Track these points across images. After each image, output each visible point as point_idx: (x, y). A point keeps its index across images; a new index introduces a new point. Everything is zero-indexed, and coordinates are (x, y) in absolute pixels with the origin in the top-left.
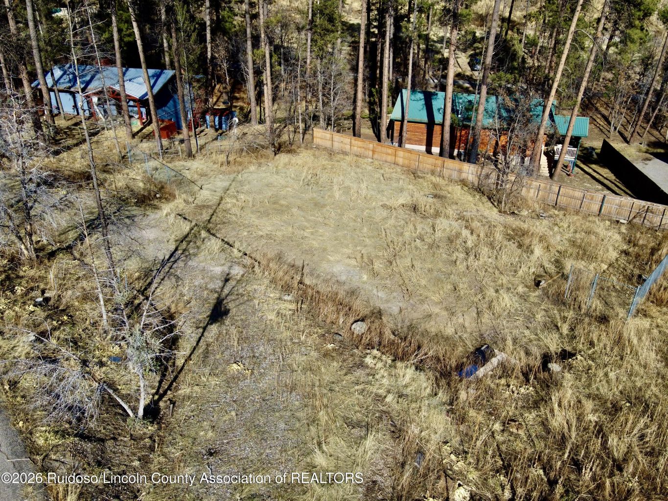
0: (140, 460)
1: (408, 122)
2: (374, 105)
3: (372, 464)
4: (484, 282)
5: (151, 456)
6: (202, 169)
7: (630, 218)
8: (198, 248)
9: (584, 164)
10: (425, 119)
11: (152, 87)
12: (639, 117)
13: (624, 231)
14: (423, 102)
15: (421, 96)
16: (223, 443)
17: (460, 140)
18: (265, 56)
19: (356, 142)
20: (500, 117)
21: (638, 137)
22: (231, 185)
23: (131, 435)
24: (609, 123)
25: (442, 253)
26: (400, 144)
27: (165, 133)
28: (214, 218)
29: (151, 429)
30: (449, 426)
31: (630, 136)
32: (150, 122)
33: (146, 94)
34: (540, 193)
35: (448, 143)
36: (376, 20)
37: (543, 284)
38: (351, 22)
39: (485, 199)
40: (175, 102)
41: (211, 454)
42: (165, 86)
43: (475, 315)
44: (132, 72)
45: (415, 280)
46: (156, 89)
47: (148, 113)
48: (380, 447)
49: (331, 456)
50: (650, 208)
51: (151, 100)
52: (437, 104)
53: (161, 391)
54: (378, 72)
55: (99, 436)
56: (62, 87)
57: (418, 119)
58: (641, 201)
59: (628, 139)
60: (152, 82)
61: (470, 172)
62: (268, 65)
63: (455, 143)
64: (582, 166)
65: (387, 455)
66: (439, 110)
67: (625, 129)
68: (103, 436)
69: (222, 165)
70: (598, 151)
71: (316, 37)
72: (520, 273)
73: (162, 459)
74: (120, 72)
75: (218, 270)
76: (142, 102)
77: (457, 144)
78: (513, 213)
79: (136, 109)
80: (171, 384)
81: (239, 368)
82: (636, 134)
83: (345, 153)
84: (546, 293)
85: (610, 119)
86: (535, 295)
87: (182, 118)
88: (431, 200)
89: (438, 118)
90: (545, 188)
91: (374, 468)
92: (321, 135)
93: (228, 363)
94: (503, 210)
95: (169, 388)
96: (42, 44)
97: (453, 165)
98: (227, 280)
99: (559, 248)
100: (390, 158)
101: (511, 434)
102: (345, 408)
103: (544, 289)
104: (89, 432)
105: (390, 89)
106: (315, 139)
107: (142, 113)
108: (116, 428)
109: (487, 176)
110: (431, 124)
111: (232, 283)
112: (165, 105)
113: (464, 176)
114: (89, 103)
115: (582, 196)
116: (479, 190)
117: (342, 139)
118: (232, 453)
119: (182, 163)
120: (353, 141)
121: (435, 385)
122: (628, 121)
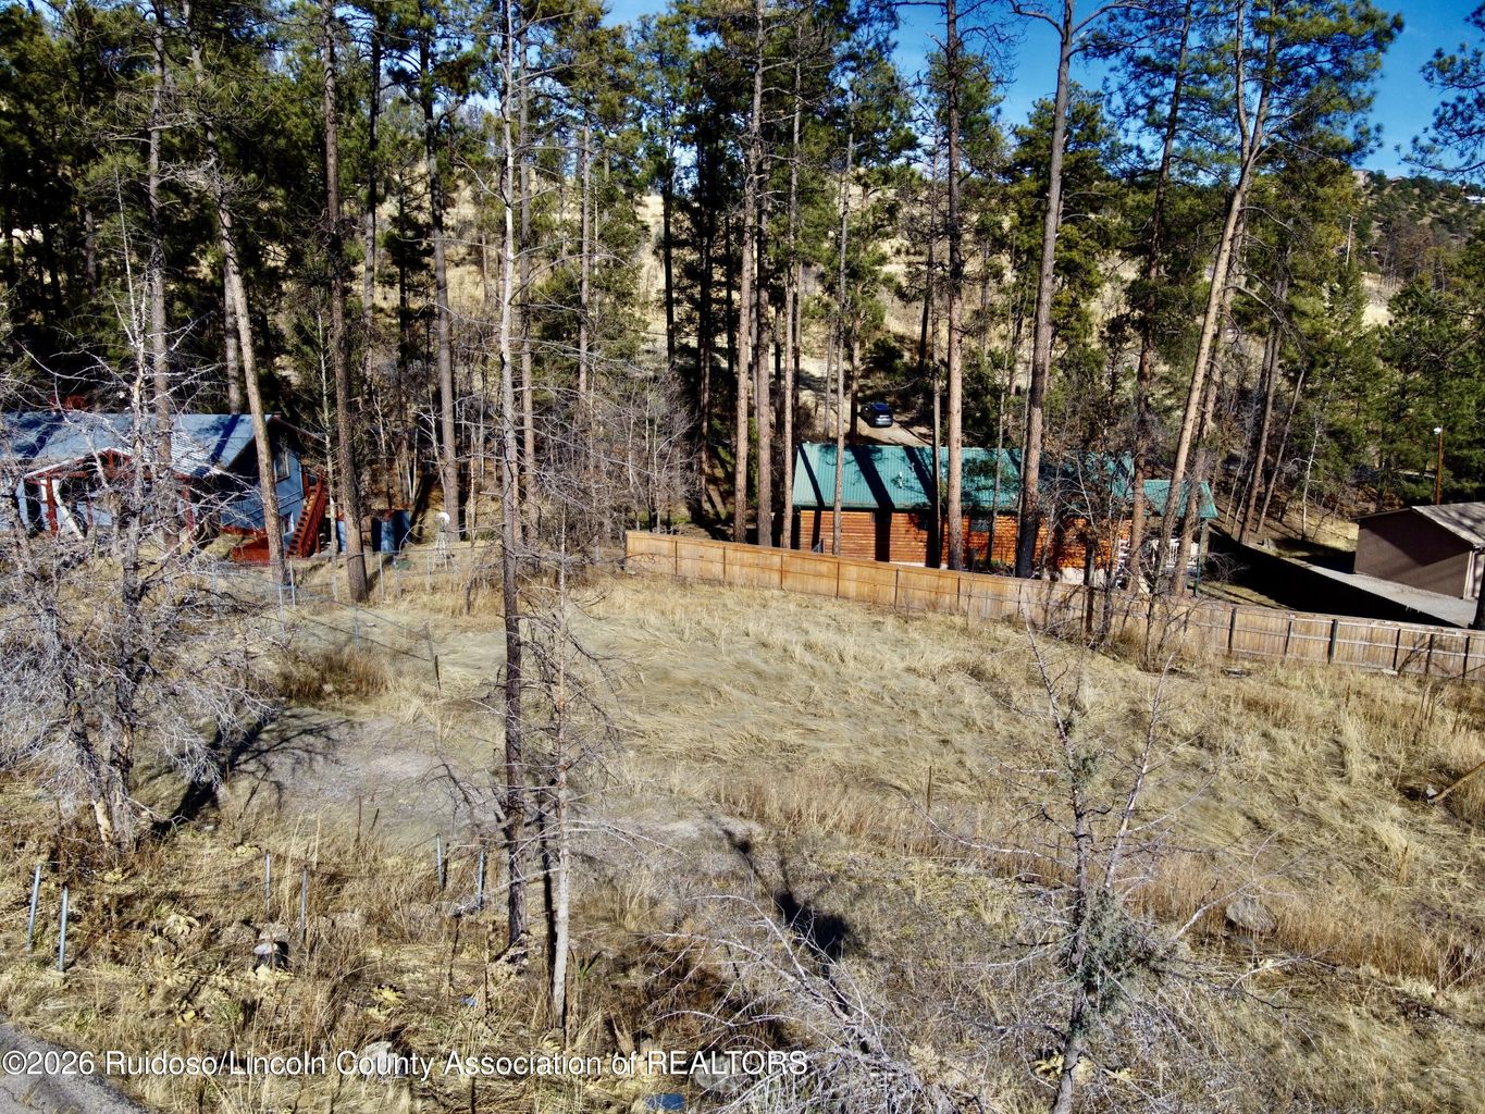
6: (409, 625)
10: (872, 502)
15: (849, 456)
52: (887, 469)
57: (856, 503)
60: (215, 440)
61: (1024, 596)
66: (895, 482)
89: (897, 497)
100: (826, 585)
106: (631, 557)
110: (883, 510)
113: (1010, 607)
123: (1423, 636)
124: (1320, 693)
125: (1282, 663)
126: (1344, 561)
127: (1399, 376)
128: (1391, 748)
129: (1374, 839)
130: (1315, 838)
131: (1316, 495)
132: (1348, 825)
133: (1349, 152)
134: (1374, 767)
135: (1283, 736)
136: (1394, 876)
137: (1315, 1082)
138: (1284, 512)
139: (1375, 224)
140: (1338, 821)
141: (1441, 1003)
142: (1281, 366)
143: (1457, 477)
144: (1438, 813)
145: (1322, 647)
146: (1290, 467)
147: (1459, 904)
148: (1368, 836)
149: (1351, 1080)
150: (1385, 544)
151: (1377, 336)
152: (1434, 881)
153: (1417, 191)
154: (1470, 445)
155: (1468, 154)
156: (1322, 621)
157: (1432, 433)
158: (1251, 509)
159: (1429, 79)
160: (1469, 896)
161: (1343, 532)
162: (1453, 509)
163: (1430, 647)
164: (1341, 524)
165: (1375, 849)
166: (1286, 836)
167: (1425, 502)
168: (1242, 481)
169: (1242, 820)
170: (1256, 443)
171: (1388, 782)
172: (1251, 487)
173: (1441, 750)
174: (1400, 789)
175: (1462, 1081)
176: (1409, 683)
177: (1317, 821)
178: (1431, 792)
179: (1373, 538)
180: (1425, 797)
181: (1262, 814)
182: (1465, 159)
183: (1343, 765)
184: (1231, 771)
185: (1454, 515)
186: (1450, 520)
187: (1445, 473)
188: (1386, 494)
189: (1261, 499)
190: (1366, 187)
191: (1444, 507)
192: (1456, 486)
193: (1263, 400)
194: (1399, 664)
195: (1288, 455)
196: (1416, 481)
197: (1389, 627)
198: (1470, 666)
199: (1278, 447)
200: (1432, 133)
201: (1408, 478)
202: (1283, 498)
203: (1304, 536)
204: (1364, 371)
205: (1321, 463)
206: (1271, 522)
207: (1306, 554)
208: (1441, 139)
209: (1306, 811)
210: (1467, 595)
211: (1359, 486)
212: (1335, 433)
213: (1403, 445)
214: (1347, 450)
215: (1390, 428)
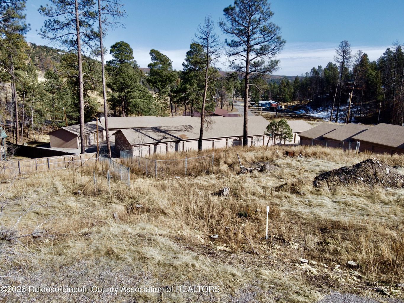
123: (70, 158)
124: (48, 177)
125: (36, 173)
126: (48, 145)
127: (51, 95)
128: (68, 185)
129: (69, 207)
130: (54, 212)
131: (36, 129)
132: (62, 206)
133: (22, 30)
134: (65, 190)
135: (40, 190)
136: (75, 213)
137: (65, 262)
138: (28, 135)
139: (36, 57)
140: (59, 205)
141: (90, 231)
142: (17, 93)
143: (71, 120)
144: (82, 196)
145: (46, 166)
146: (27, 122)
147: (91, 214)
148: (67, 206)
149: (73, 257)
150: (57, 138)
151: (43, 84)
152: (84, 211)
153: (45, 49)
154: (72, 112)
155: (55, 34)
156: (45, 159)
157: (62, 109)
158: (18, 135)
159: (40, 12)
160: (92, 212)
161: (46, 138)
162: (71, 127)
163: (73, 160)
164: (44, 136)
165: (69, 209)
166: (46, 214)
167: (64, 126)
168: (13, 127)
169: (33, 214)
170: (15, 116)
171: (69, 193)
172: (16, 128)
173: (79, 182)
174: (72, 193)
175: (98, 245)
176: (70, 170)
177: (53, 207)
178: (79, 191)
179: (53, 137)
180: (78, 193)
181: (38, 211)
182: (54, 36)
183: (57, 192)
184: (27, 203)
185: (71, 128)
186: (71, 130)
187: (68, 119)
188: (54, 126)
189: (20, 132)
190: (31, 47)
191: (69, 127)
192: (71, 122)
193: (14, 103)
194: (66, 166)
195: (25, 118)
196: (61, 122)
197: (62, 157)
198: (82, 163)
199: (22, 117)
200: (44, 28)
201: (59, 122)
202: (27, 131)
203: (35, 140)
204: (41, 94)
205: (35, 119)
206: (25, 138)
207: (37, 145)
208: (47, 30)
209: (50, 206)
210: (79, 147)
211: (47, 125)
212: (38, 111)
213: (56, 113)
214: (42, 116)
215: (52, 109)
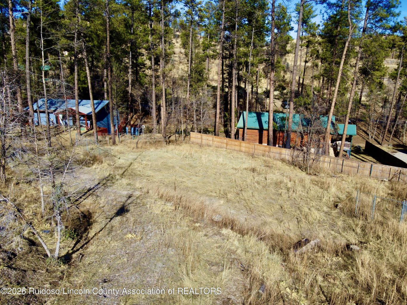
0: (51, 284)
1: (247, 129)
2: (227, 122)
3: (227, 288)
4: (300, 205)
5: (60, 282)
6: (121, 150)
7: (390, 178)
8: (113, 183)
9: (356, 154)
10: (258, 127)
11: (95, 109)
12: (385, 132)
13: (388, 185)
14: (256, 118)
15: (255, 115)
16: (115, 276)
17: (279, 139)
18: (162, 90)
19: (216, 139)
20: (303, 125)
21: (387, 142)
22: (138, 157)
23: (47, 270)
24: (368, 135)
25: (272, 189)
26: (243, 139)
27: (100, 133)
28: (125, 173)
29: (63, 267)
30: (284, 272)
31: (381, 141)
32: (93, 129)
33: (91, 112)
34: (331, 165)
35: (272, 137)
36: (227, 78)
37: (340, 205)
38: (213, 85)
39: (297, 168)
40: (108, 118)
41: (105, 282)
42: (103, 109)
43: (296, 223)
44: (84, 101)
45: (255, 203)
46: (97, 110)
47: (92, 124)
48: (233, 278)
49: (196, 281)
50: (402, 171)
51: (93, 116)
52: (264, 119)
53: (75, 249)
54: (229, 106)
55: (23, 269)
56: (42, 110)
57: (253, 127)
58: (395, 167)
59: (381, 143)
60: (95, 106)
61: (287, 154)
62: (164, 94)
63: (276, 141)
64: (355, 155)
65: (238, 284)
66: (266, 122)
67: (378, 137)
68: (25, 269)
69: (133, 148)
70: (364, 149)
71: (192, 83)
72: (324, 200)
73: (68, 284)
74: (77, 102)
75: (125, 193)
76: (88, 117)
77: (278, 141)
78: (315, 174)
79: (84, 122)
80: (84, 245)
81: (133, 236)
82: (384, 140)
83: (209, 146)
84: (342, 210)
85: (368, 132)
86: (335, 212)
87: (111, 121)
88: (263, 168)
89: (265, 126)
90: (334, 161)
91: (228, 290)
92: (195, 136)
93: (126, 234)
94: (309, 172)
95: (81, 247)
96: (33, 84)
97: (276, 150)
98: (130, 197)
99: (348, 190)
100: (237, 148)
101: (330, 282)
102: (207, 256)
103: (340, 209)
104: (16, 266)
105: (236, 112)
106: (191, 139)
107: (88, 124)
108: (36, 265)
109: (298, 156)
110: (261, 130)
111: (133, 198)
112: (102, 120)
113: (283, 156)
114: (57, 118)
115: (358, 165)
116: (293, 163)
117: (208, 138)
118: (121, 280)
119: (109, 147)
120: (215, 139)
121: (271, 249)
122: (379, 134)
123: (398, 171)
145: (368, 172)
163: (400, 174)
